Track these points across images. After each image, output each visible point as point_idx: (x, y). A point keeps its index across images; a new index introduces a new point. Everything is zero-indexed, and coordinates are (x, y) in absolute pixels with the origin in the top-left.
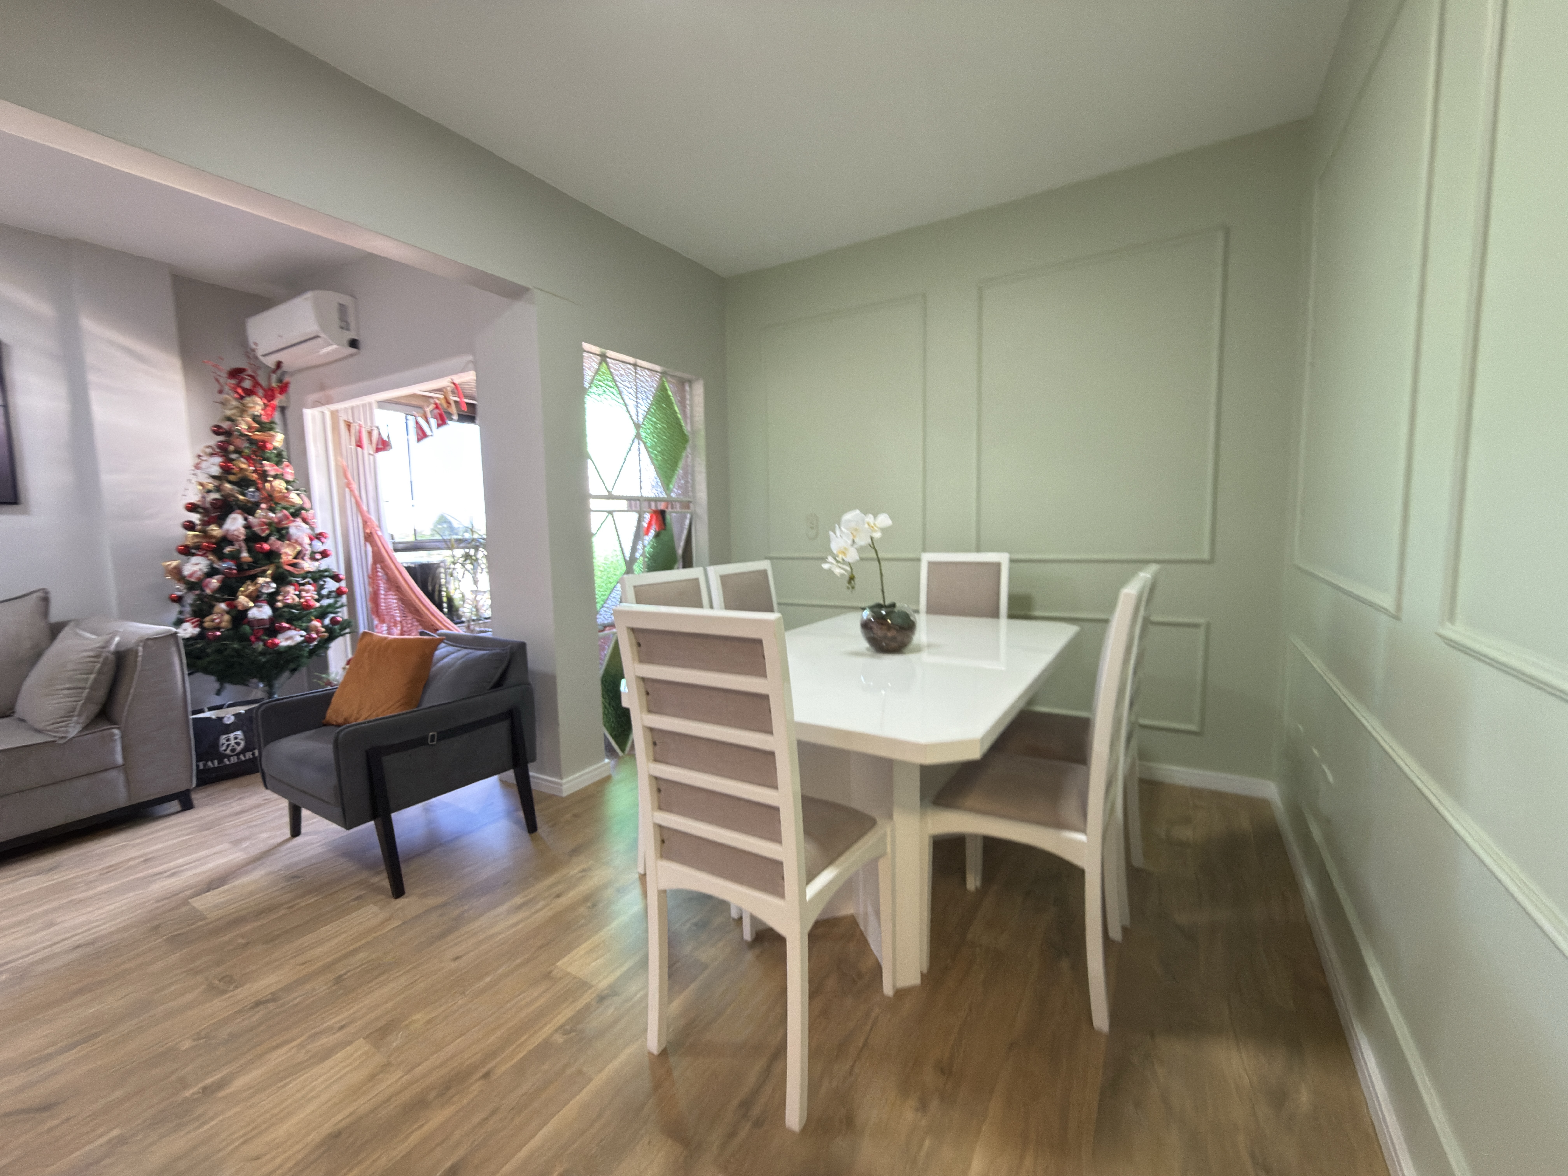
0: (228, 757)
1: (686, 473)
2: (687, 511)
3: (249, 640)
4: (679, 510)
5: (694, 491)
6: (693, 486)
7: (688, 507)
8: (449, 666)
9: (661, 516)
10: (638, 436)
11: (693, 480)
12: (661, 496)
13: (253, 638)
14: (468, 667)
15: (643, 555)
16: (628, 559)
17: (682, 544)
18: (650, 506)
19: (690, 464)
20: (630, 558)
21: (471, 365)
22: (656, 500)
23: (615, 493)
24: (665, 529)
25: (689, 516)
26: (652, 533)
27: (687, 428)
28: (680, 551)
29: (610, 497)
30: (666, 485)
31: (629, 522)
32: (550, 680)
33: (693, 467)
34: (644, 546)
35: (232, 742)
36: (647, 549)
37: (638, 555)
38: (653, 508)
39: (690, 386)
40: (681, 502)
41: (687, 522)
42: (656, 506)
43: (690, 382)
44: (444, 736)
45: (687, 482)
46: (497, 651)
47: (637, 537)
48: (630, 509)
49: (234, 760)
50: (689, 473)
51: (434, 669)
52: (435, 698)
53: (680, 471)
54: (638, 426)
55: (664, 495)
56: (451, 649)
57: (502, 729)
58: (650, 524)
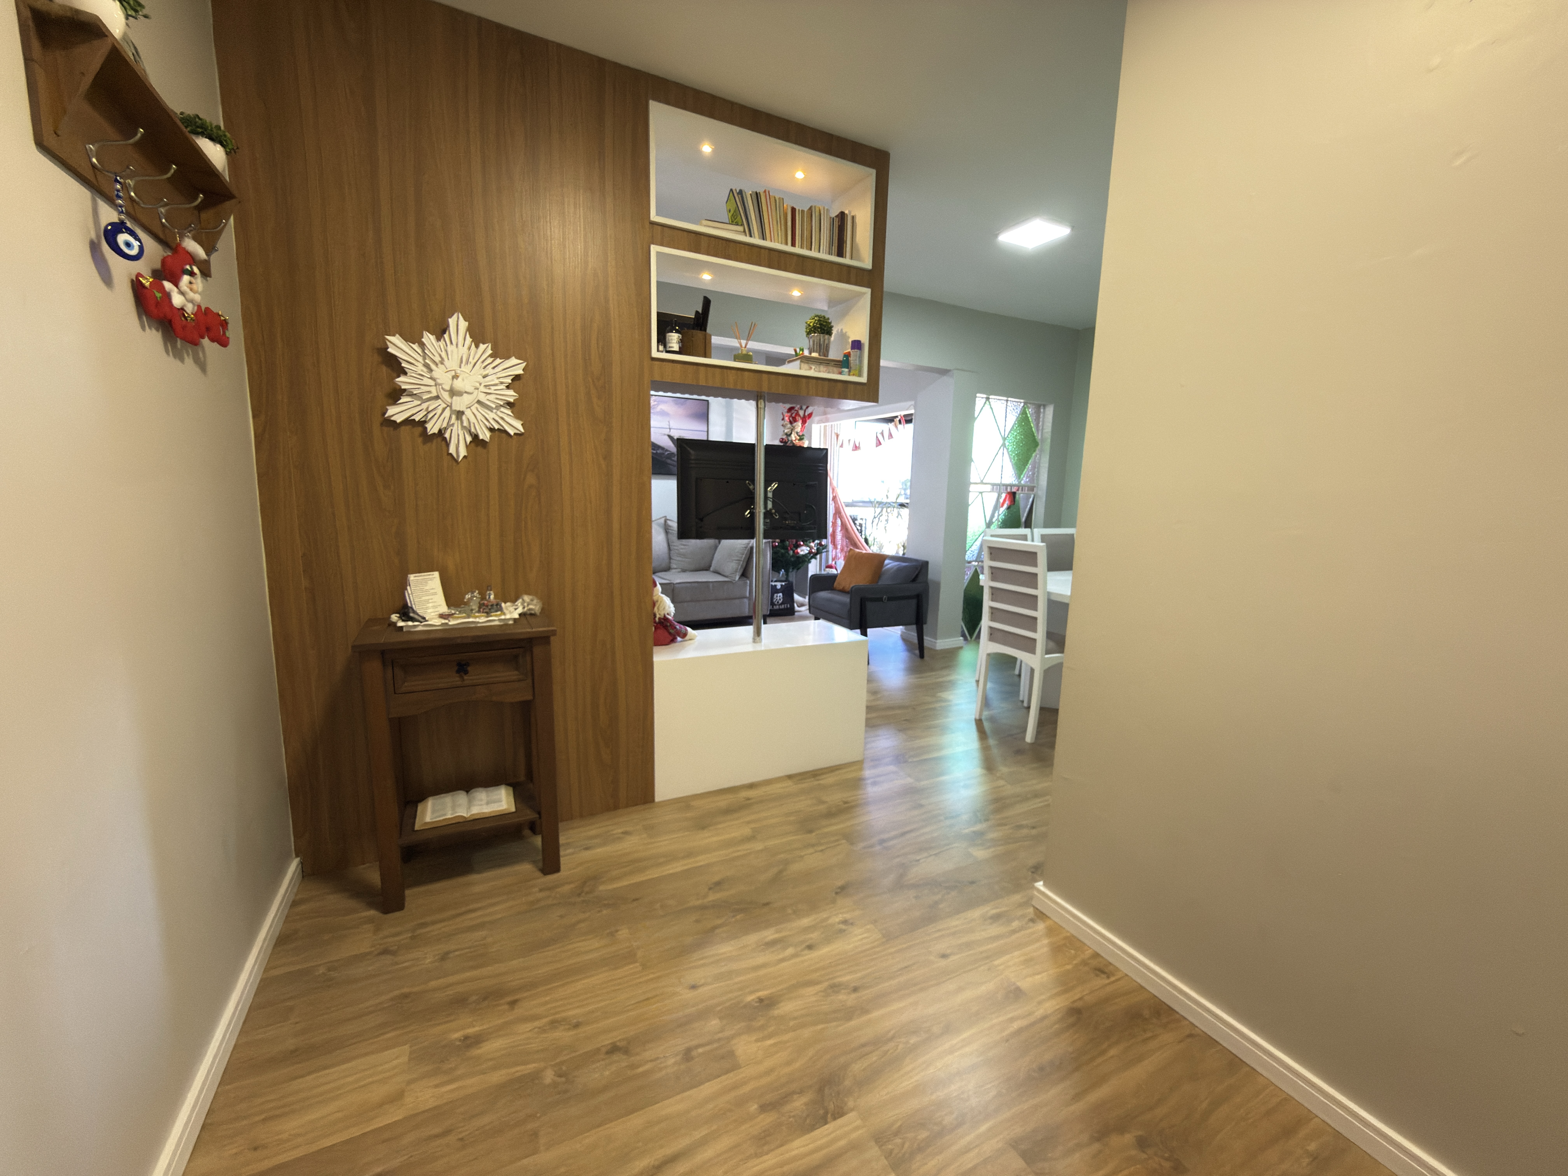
0: (776, 605)
1: (1034, 468)
2: (1031, 492)
3: (788, 549)
4: (1026, 492)
5: (1038, 480)
6: (1038, 476)
7: (1033, 490)
8: (892, 568)
9: (1013, 495)
10: (1004, 445)
11: (1038, 472)
12: (1014, 483)
13: (789, 548)
14: (899, 570)
15: (998, 519)
16: (987, 522)
17: (1025, 515)
18: (1007, 489)
19: (1037, 461)
20: (989, 521)
21: (912, 407)
22: (1011, 486)
23: (984, 481)
24: (1014, 504)
25: (1032, 496)
26: (1005, 506)
27: (1038, 437)
28: (1023, 519)
29: (982, 483)
30: (1019, 475)
31: (991, 498)
32: (938, 585)
33: (1039, 463)
34: (999, 515)
35: (778, 598)
36: (1000, 517)
37: (994, 520)
38: (1009, 490)
39: (1044, 409)
40: (1028, 487)
41: (1031, 500)
42: (1011, 489)
43: (1044, 406)
44: (890, 599)
45: (1033, 474)
46: (914, 564)
47: (996, 508)
48: (992, 491)
49: (777, 607)
50: (1036, 468)
51: (884, 569)
52: (884, 581)
53: (1029, 466)
54: (1004, 439)
55: (1016, 482)
56: (891, 561)
57: (914, 602)
58: (1004, 500)
